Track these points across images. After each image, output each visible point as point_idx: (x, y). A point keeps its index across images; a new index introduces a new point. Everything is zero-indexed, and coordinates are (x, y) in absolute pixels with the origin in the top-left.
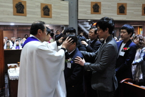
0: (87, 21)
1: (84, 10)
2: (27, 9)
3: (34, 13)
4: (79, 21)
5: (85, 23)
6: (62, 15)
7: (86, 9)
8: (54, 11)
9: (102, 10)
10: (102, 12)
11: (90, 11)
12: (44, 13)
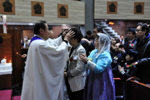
0: (104, 20)
1: (100, 9)
2: (45, 10)
3: (51, 14)
4: (96, 20)
5: (102, 23)
6: (78, 15)
7: (102, 9)
8: (70, 11)
9: (118, 9)
10: (118, 11)
11: (106, 11)
12: (61, 13)
